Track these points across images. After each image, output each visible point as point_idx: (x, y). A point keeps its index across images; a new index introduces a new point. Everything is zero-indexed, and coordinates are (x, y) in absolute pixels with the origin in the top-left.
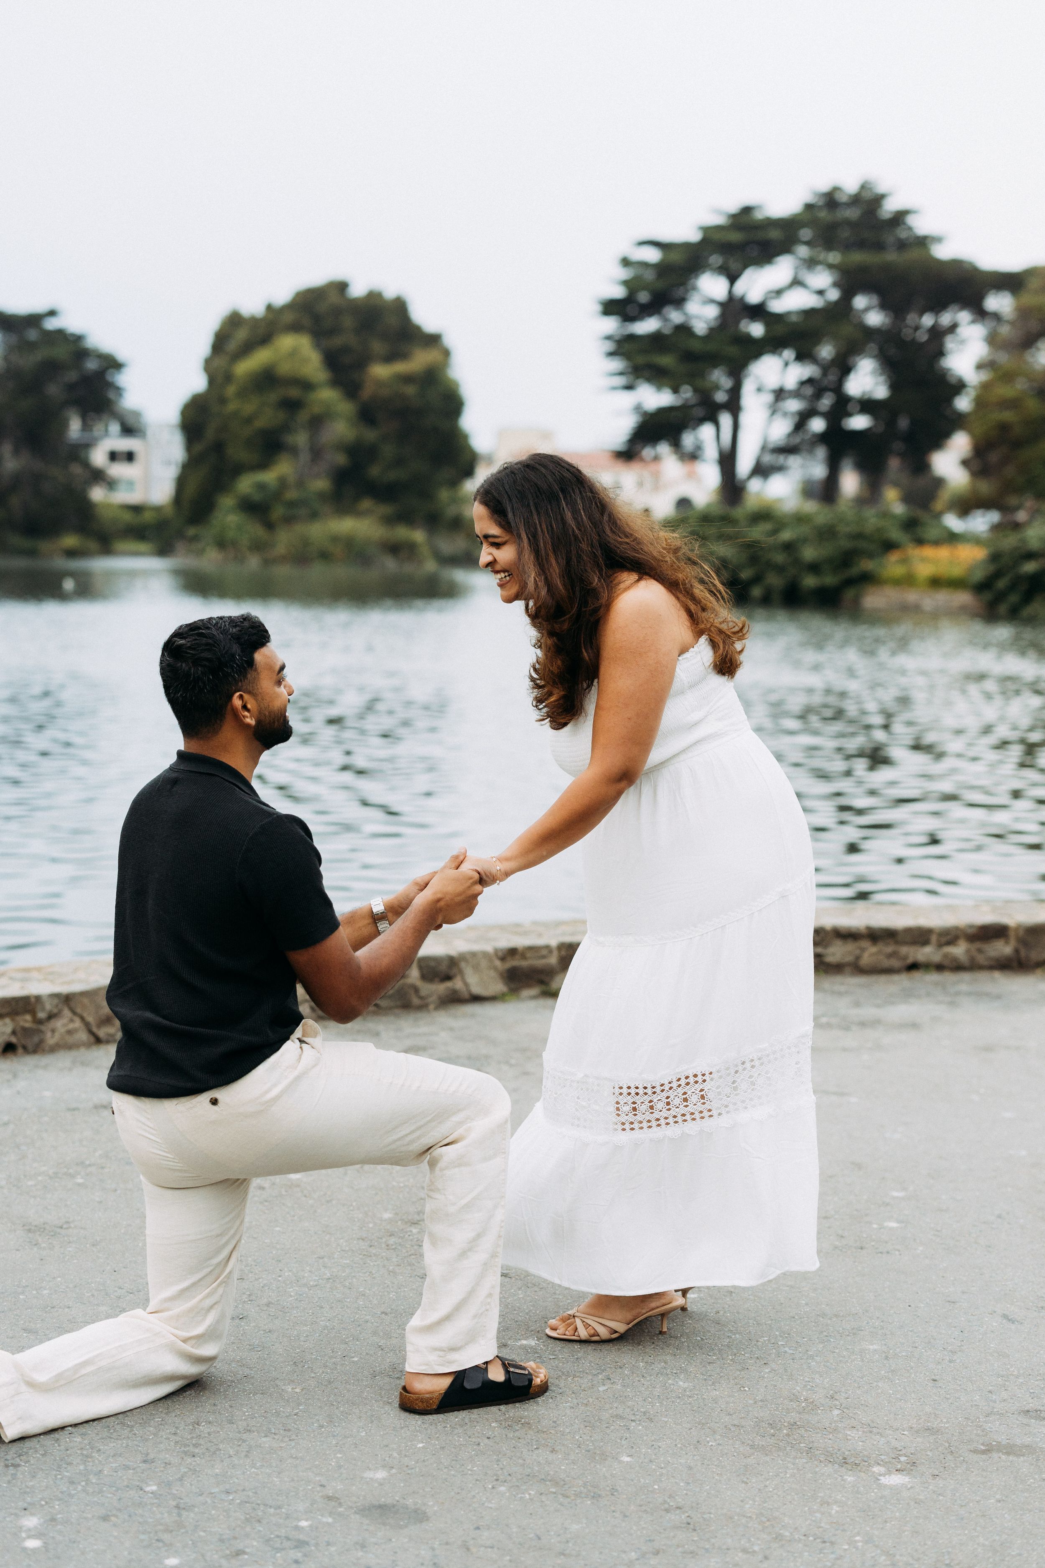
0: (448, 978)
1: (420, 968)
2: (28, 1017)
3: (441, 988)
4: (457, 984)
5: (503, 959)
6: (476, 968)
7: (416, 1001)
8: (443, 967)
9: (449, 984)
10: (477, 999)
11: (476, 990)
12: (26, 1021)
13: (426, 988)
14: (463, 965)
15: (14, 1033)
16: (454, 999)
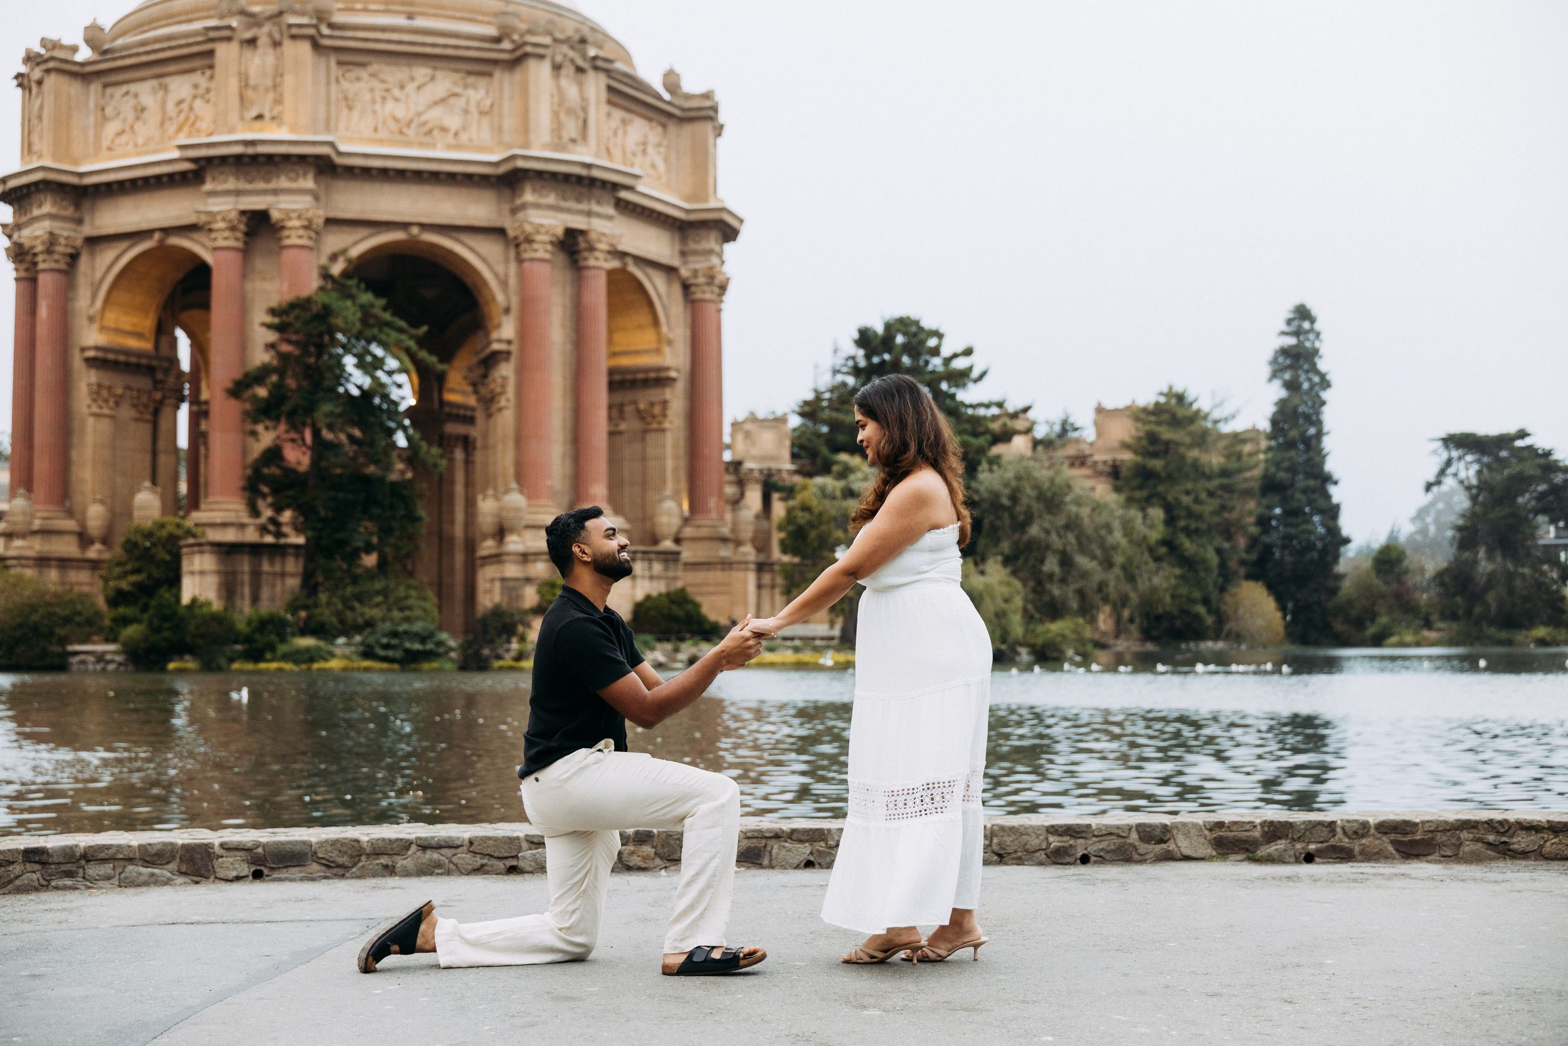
0: (1162, 841)
1: (1139, 832)
2: (823, 844)
3: (1159, 848)
4: (1171, 846)
5: (1211, 830)
6: (1187, 835)
7: (1136, 857)
8: (1157, 832)
9: (1164, 846)
10: (1187, 858)
11: (1187, 852)
12: (821, 846)
13: (1143, 848)
14: (1175, 832)
15: (811, 853)
16: (1169, 857)
